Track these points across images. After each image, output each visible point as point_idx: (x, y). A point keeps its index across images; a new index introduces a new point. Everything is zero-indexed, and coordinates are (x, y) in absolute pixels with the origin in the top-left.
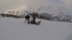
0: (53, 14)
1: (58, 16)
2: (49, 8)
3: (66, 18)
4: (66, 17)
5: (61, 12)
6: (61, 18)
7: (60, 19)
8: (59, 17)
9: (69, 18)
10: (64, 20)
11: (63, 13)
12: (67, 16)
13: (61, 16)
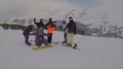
0: (91, 24)
1: (99, 28)
2: (83, 13)
3: (112, 32)
4: (112, 30)
5: (104, 20)
6: (105, 31)
7: (102, 33)
8: (101, 29)
9: (117, 31)
10: (109, 35)
11: (108, 23)
12: (115, 28)
13: (103, 28)
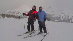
0: (54, 14)
1: (59, 17)
2: (49, 8)
3: (67, 19)
5: (62, 12)
6: (62, 18)
9: (70, 19)
10: (65, 21)
11: (64, 14)
12: (68, 16)
